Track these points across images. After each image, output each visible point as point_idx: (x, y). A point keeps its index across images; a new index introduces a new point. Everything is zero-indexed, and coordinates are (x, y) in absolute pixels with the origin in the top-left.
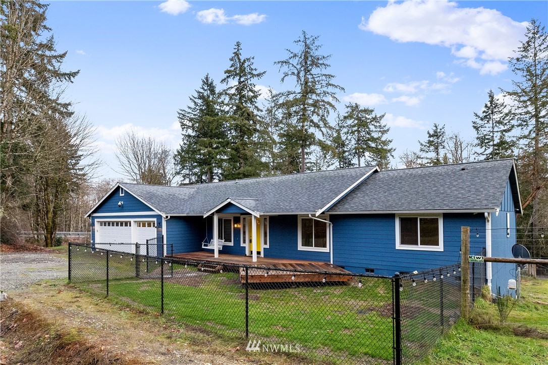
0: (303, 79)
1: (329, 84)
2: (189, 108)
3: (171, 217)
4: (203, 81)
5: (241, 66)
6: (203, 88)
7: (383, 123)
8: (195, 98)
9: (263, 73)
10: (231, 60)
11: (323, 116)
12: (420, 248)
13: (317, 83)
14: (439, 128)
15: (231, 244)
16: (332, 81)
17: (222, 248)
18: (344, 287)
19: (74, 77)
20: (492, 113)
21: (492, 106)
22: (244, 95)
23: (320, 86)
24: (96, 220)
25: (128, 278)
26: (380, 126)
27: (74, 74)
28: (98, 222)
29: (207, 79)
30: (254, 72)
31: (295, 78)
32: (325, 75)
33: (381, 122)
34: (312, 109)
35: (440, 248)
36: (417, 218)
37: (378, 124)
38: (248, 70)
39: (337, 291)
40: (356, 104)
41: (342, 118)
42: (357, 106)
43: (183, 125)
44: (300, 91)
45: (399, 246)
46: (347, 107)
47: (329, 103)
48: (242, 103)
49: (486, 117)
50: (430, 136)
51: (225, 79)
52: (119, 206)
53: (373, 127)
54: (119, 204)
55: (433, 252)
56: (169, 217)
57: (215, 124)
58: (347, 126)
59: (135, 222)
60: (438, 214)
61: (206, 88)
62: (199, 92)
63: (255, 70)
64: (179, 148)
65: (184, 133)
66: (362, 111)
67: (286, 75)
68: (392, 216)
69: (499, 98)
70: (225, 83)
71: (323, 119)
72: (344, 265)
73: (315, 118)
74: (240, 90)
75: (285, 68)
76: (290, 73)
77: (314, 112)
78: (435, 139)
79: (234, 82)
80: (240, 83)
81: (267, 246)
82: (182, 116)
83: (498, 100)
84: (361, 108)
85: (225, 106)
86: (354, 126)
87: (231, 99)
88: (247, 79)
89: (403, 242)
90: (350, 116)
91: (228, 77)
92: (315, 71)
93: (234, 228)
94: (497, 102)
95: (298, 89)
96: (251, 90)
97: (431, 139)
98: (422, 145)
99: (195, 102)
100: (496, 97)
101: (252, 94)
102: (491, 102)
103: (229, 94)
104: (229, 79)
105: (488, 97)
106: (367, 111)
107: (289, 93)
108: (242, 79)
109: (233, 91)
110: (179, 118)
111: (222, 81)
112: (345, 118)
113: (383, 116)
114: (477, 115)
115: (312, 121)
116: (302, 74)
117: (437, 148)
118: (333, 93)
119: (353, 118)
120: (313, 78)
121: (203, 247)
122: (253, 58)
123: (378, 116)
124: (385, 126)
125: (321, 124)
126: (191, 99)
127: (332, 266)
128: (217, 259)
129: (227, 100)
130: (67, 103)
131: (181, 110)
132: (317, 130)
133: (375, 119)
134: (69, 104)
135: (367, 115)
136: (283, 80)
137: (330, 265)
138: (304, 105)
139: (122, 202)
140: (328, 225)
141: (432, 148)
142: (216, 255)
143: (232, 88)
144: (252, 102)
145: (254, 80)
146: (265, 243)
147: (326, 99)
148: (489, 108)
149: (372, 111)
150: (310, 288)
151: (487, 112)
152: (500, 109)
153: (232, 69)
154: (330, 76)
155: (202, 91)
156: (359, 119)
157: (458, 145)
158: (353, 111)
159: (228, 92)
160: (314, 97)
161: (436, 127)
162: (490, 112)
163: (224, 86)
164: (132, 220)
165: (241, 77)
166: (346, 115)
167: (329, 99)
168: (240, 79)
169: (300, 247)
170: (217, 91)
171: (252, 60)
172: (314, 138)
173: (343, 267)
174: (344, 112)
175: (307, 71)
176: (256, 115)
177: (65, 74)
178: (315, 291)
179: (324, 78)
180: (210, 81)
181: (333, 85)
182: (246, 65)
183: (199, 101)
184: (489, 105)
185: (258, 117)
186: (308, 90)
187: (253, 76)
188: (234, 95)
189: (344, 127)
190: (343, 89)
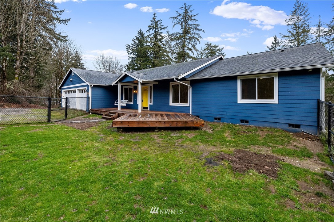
0: (184, 27)
1: (196, 29)
2: (132, 44)
3: (93, 85)
4: (139, 32)
5: (156, 24)
6: (138, 35)
7: (223, 52)
8: (135, 40)
9: (166, 27)
10: (151, 21)
11: (194, 45)
12: (257, 101)
13: (191, 28)
15: (132, 103)
16: (199, 28)
17: (126, 105)
18: (197, 131)
19: (67, 22)
20: (276, 46)
21: (276, 43)
22: (157, 38)
23: (192, 30)
24: (63, 90)
25: (39, 123)
26: (221, 53)
27: (68, 21)
28: (64, 91)
29: (140, 31)
30: (162, 27)
31: (180, 26)
32: (195, 25)
33: (222, 51)
34: (188, 41)
35: (276, 101)
36: (255, 79)
37: (220, 52)
38: (159, 26)
39: (190, 135)
40: (210, 43)
41: (203, 50)
42: (210, 44)
43: (128, 52)
44: (182, 33)
45: (240, 100)
46: (206, 45)
47: (196, 38)
48: (156, 42)
49: (272, 48)
52: (71, 81)
53: (218, 54)
54: (71, 80)
55: (269, 105)
56: (93, 86)
57: (143, 51)
58: (206, 53)
59: (79, 90)
60: (274, 73)
61: (140, 35)
62: (136, 37)
63: (163, 26)
64: (128, 64)
65: (129, 56)
66: (213, 46)
67: (176, 24)
69: (279, 39)
71: (193, 46)
72: (199, 115)
73: (190, 46)
74: (155, 35)
75: (175, 21)
76: (177, 23)
77: (189, 43)
79: (152, 32)
80: (155, 32)
81: (152, 104)
82: (128, 47)
83: (278, 40)
84: (213, 45)
85: (148, 43)
86: (209, 53)
87: (151, 40)
88: (159, 30)
89: (243, 97)
90: (207, 49)
91: (150, 29)
92: (190, 23)
93: (134, 93)
94: (278, 41)
95: (181, 32)
96: (161, 36)
99: (134, 42)
100: (278, 39)
101: (161, 37)
102: (275, 41)
103: (150, 37)
104: (150, 30)
105: (274, 39)
106: (215, 46)
107: (177, 34)
108: (156, 30)
109: (152, 36)
110: (127, 48)
111: (147, 31)
112: (205, 49)
113: (223, 49)
114: (268, 47)
115: (188, 47)
116: (184, 24)
118: (199, 34)
119: (208, 49)
120: (189, 26)
121: (115, 105)
122: (162, 20)
123: (221, 48)
124: (223, 53)
125: (193, 48)
126: (133, 40)
127: (191, 116)
128: (119, 111)
129: (149, 40)
130: (66, 36)
131: (128, 45)
132: (191, 51)
133: (219, 50)
134: (67, 37)
135: (215, 48)
136: (174, 26)
137: (189, 115)
138: (184, 39)
139: (73, 79)
140: (189, 87)
142: (119, 109)
143: (151, 34)
144: (161, 41)
145: (162, 31)
146: (151, 102)
147: (195, 36)
148: (274, 44)
149: (217, 46)
150: (169, 132)
151: (273, 46)
152: (280, 45)
153: (152, 25)
154: (197, 25)
155: (138, 36)
156: (211, 50)
158: (208, 46)
160: (189, 35)
162: (275, 46)
163: (148, 34)
164: (76, 89)
165: (156, 29)
166: (205, 48)
167: (196, 36)
168: (155, 30)
169: (171, 104)
170: (145, 36)
172: (189, 55)
173: (199, 117)
174: (204, 47)
175: (186, 22)
176: (163, 47)
177: (63, 20)
178: (172, 135)
179: (194, 26)
180: (142, 32)
181: (199, 29)
182: (158, 23)
183: (137, 41)
184: (274, 42)
185: (163, 48)
186: (186, 32)
187: (162, 29)
188: (152, 37)
189: (204, 54)
190: (204, 31)
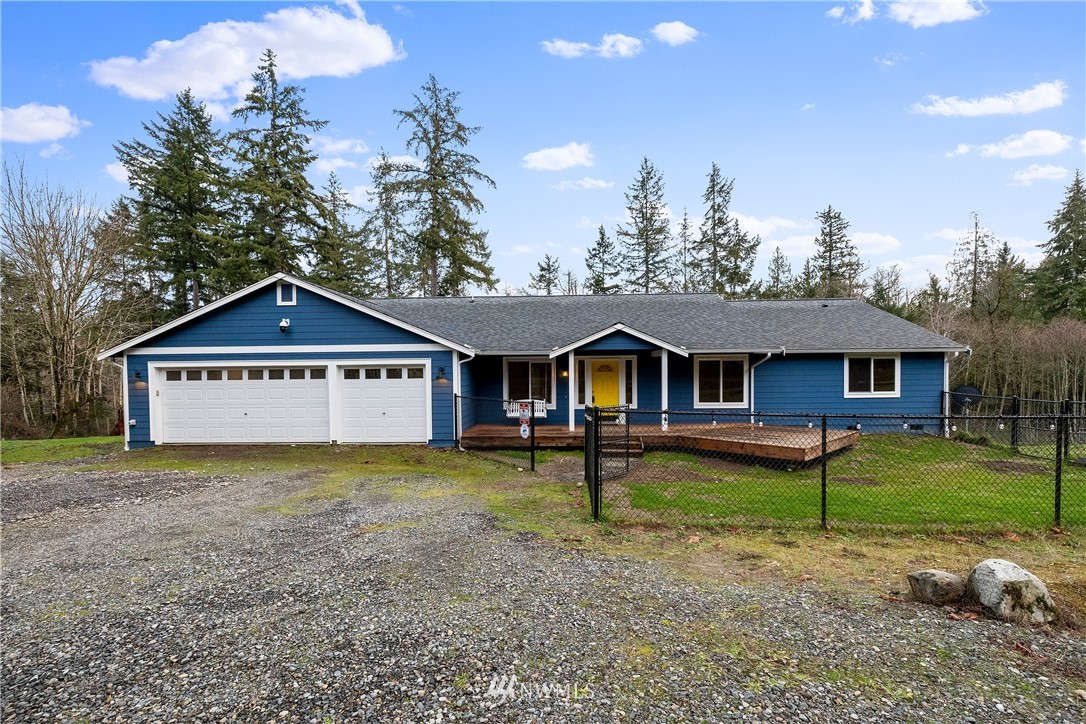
4: (179, 101)
6: (180, 114)
10: (257, 78)
14: (552, 260)
16: (476, 168)
21: (604, 245)
28: (159, 369)
29: (189, 98)
30: (306, 117)
35: (897, 393)
36: (869, 360)
44: (424, 169)
45: (848, 394)
50: (543, 269)
51: (241, 111)
52: (283, 329)
55: (888, 399)
60: (895, 354)
62: (170, 120)
63: (308, 113)
68: (839, 357)
70: (241, 119)
78: (547, 273)
79: (260, 121)
80: (274, 127)
81: (634, 406)
82: (128, 157)
88: (290, 125)
89: (853, 389)
91: (249, 108)
97: (543, 273)
98: (534, 279)
100: (606, 234)
102: (602, 239)
104: (249, 113)
105: (599, 233)
108: (279, 122)
109: (257, 138)
110: (121, 159)
111: (233, 113)
114: (588, 252)
117: (548, 285)
122: (303, 90)
140: (745, 369)
141: (543, 285)
143: (258, 131)
145: (306, 131)
146: (629, 402)
148: (600, 246)
153: (258, 95)
154: (470, 159)
157: (572, 285)
159: (250, 137)
161: (548, 258)
164: (330, 364)
165: (276, 116)
169: (698, 404)
171: (299, 93)
180: (196, 104)
184: (600, 242)
187: (303, 122)
190: (493, 182)
